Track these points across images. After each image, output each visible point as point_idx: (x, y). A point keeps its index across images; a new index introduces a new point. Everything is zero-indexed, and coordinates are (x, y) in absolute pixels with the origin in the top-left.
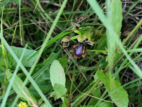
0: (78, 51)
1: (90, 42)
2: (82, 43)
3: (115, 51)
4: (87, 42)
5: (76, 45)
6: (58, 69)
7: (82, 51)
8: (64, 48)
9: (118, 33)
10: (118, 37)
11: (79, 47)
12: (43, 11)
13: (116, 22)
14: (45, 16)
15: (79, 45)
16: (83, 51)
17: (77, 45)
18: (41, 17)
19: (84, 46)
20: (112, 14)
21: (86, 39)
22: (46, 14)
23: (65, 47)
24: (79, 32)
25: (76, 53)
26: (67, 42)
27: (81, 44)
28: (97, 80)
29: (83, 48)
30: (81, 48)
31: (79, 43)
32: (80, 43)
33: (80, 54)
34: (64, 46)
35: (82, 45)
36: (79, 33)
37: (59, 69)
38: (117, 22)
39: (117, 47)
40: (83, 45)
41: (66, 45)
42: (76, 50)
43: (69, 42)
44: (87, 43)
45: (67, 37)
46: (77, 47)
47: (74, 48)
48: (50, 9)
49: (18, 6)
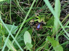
0: (38, 27)
4: (43, 22)
14: (21, 10)
18: (19, 10)
22: (22, 9)
27: (40, 23)
28: (47, 41)
30: (40, 25)
36: (39, 18)
37: (28, 35)
41: (32, 24)
43: (34, 22)
45: (32, 20)
47: (36, 25)
48: (24, 6)
49: (8, 4)
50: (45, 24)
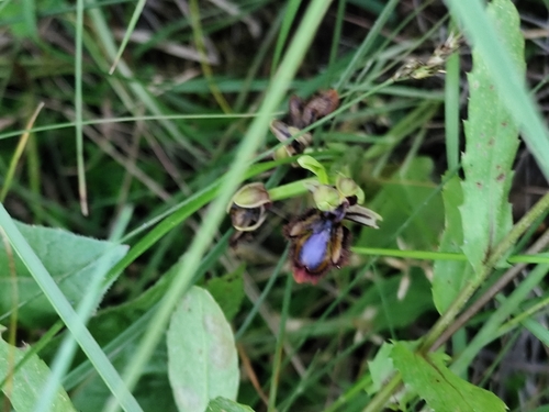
0: (313, 252)
1: (363, 210)
2: (331, 216)
3: (484, 256)
4: (352, 209)
5: (304, 223)
6: (205, 326)
7: (328, 251)
8: (237, 235)
9: (500, 177)
10: (501, 191)
11: (315, 231)
12: (125, 71)
13: (494, 126)
14: (133, 96)
15: (316, 221)
16: (332, 251)
17: (309, 221)
18: (117, 99)
19: (340, 230)
20: (481, 87)
21: (349, 198)
22: (137, 87)
23: (245, 233)
24: (318, 165)
25: (299, 258)
26: (256, 211)
28: (385, 384)
29: (333, 239)
30: (325, 236)
31: (315, 217)
32: (322, 214)
33: (320, 264)
34: (241, 226)
35: (329, 223)
36: (317, 168)
37: (211, 326)
38: (499, 126)
39: (494, 236)
40: (336, 226)
41: (248, 222)
42: (301, 247)
43: (263, 209)
44: (352, 217)
45: (255, 188)
46: (308, 233)
47: (295, 237)
49: (17, 48)
50: (371, 223)
